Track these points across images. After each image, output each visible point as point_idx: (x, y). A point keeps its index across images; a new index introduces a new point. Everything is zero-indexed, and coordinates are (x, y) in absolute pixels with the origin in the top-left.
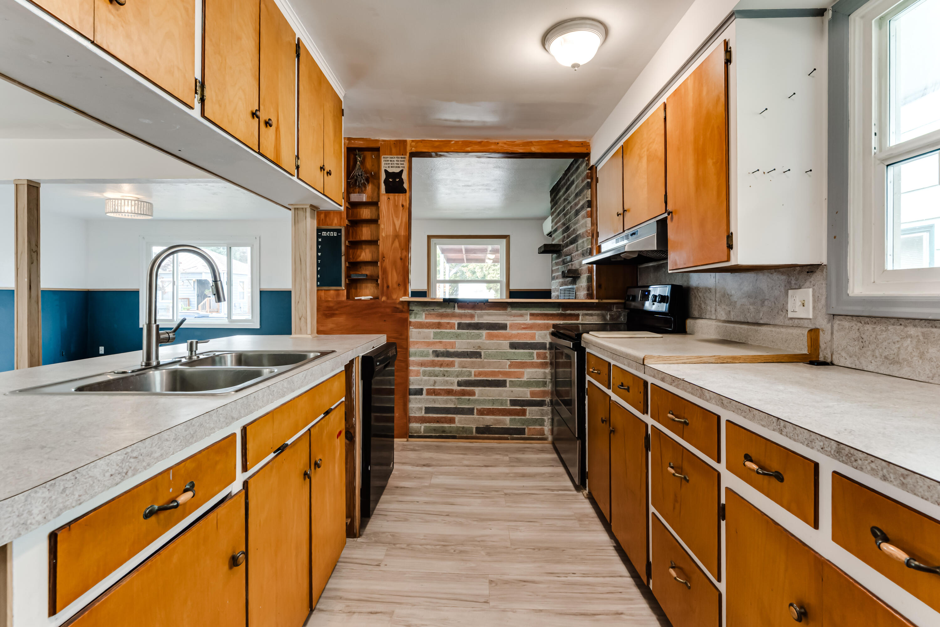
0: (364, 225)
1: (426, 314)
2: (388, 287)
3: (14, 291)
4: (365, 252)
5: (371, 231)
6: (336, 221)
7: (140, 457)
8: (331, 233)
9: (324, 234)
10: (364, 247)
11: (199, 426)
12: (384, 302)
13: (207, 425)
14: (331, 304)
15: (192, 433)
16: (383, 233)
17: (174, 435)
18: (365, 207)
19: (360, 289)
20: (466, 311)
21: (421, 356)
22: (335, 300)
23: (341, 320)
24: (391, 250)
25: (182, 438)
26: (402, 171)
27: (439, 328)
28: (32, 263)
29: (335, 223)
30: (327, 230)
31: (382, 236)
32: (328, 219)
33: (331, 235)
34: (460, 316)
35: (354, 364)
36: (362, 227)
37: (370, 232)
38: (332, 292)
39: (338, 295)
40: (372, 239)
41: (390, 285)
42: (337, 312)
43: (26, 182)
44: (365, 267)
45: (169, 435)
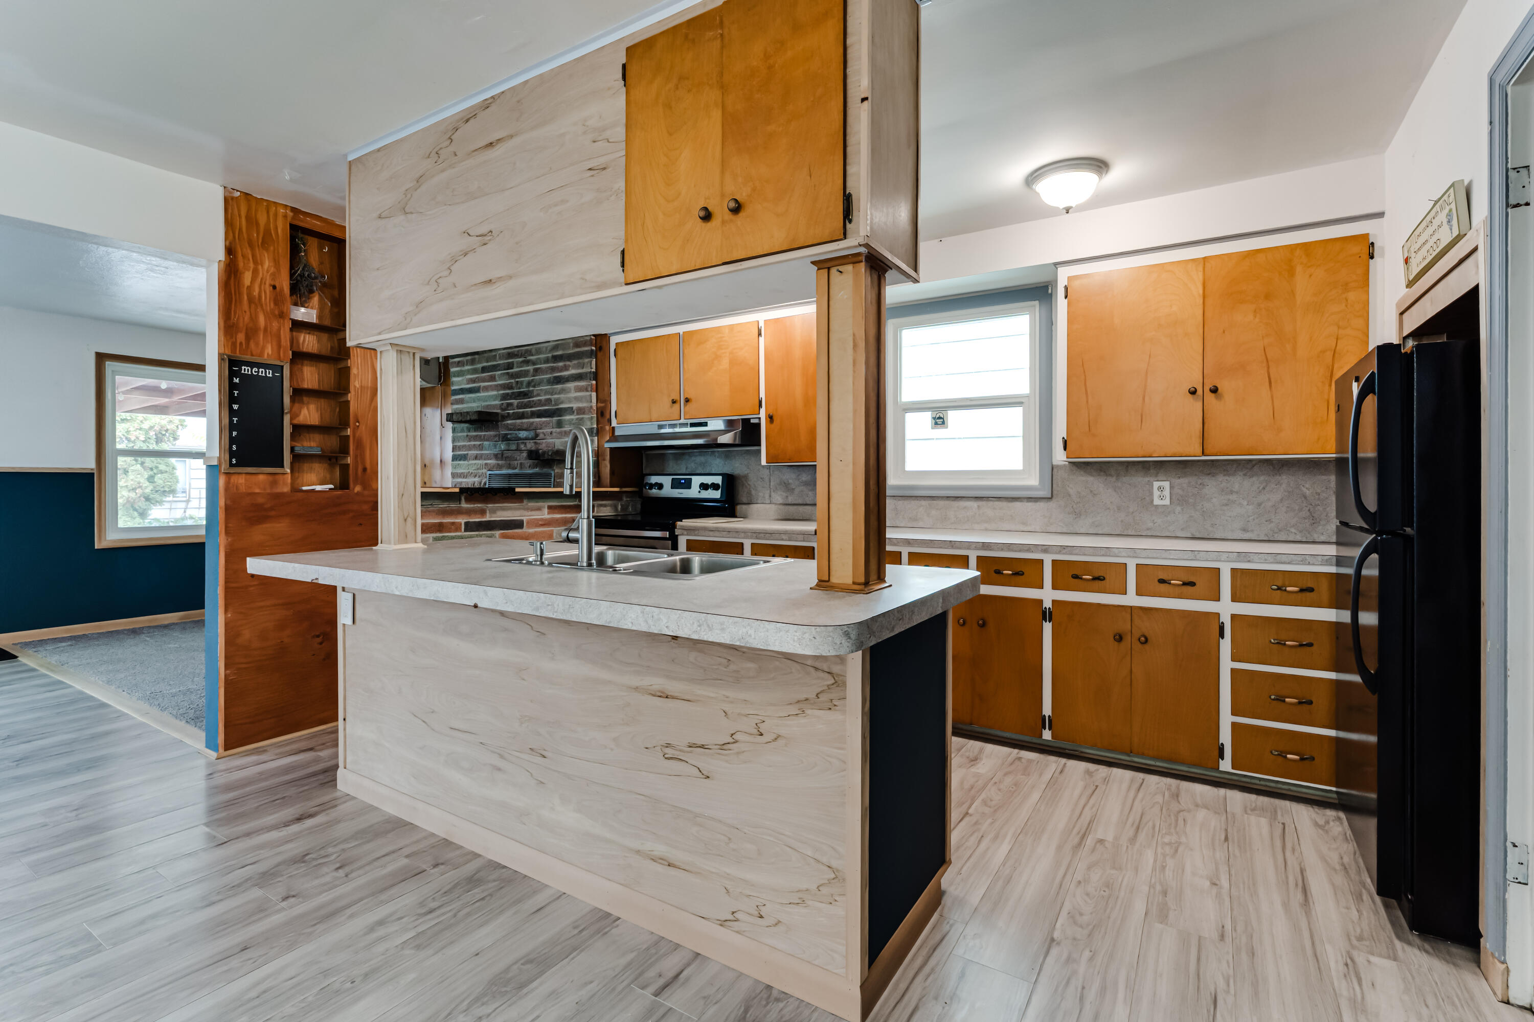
0: (306, 362)
2: (365, 470)
4: (308, 409)
5: (318, 374)
8: (261, 370)
9: (245, 370)
10: (305, 399)
12: (358, 494)
14: (260, 500)
16: (357, 382)
18: (308, 331)
19: (299, 472)
20: (476, 505)
22: (268, 491)
23: (281, 526)
24: (369, 411)
27: (440, 531)
29: (268, 354)
30: (252, 365)
31: (355, 387)
32: (252, 345)
33: (260, 374)
34: (469, 512)
36: (302, 365)
37: (317, 376)
38: (261, 477)
39: (274, 483)
40: (322, 388)
41: (368, 467)
42: (272, 513)
44: (307, 435)
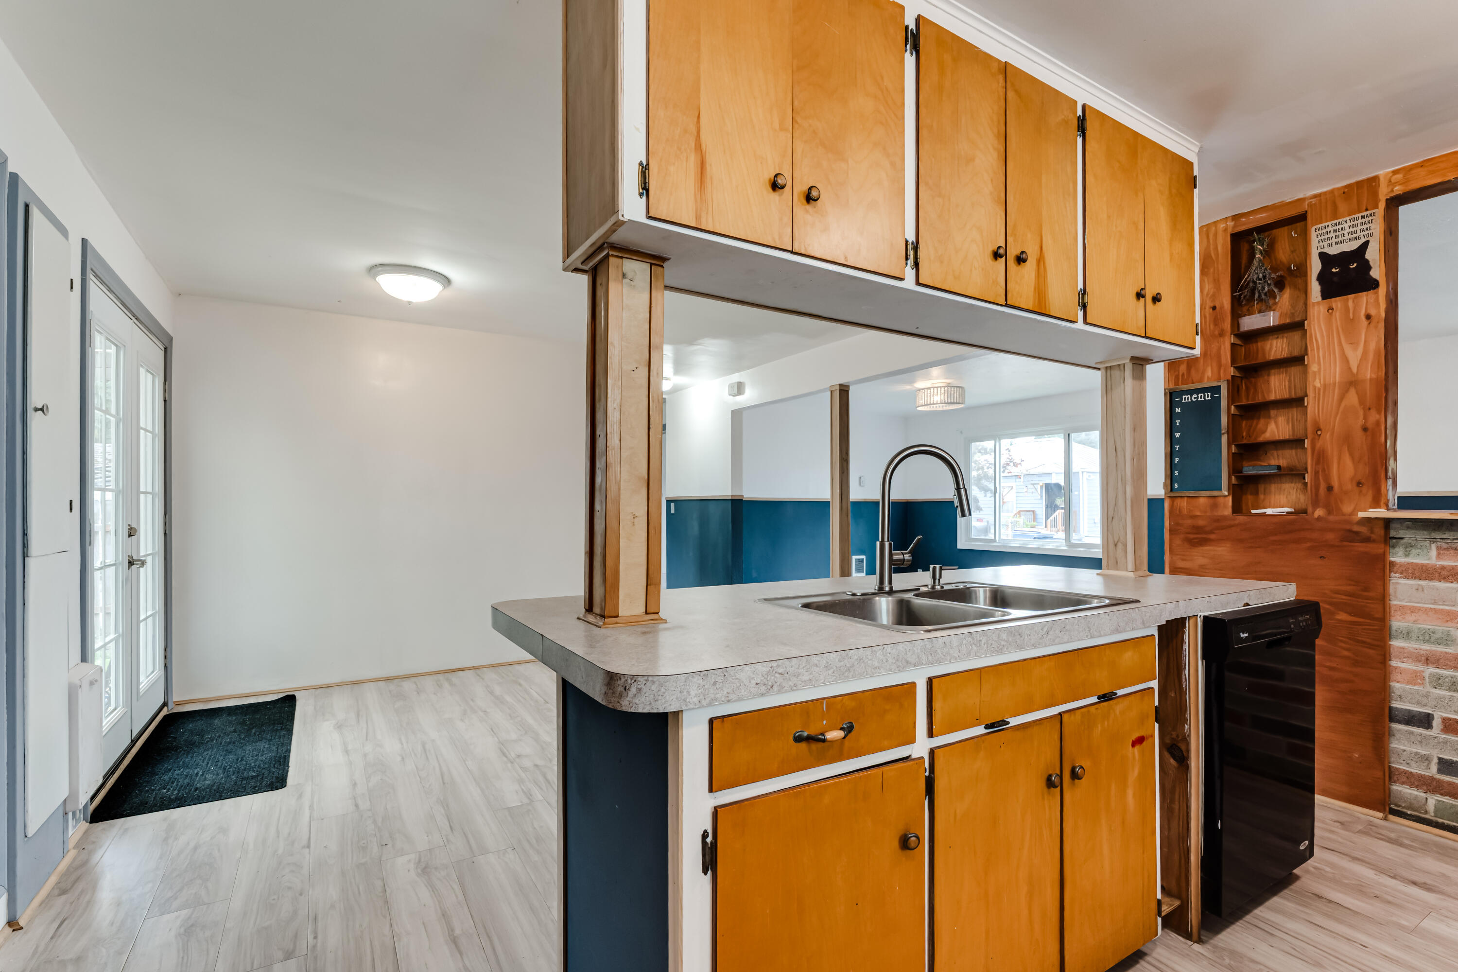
0: (1273, 371)
1: (1438, 548)
2: (1330, 488)
3: (829, 502)
4: (1276, 423)
5: (1290, 381)
6: (1209, 373)
7: (786, 675)
8: (1200, 395)
9: (1186, 398)
10: (1273, 413)
11: (858, 660)
12: (1319, 519)
13: (869, 662)
14: (1201, 523)
15: (848, 665)
16: (1317, 380)
17: (825, 662)
18: (1276, 336)
19: (1265, 494)
21: (1425, 641)
22: (1208, 514)
23: (1222, 551)
24: (1337, 413)
25: (835, 668)
26: (1366, 244)
28: (843, 473)
29: (1208, 377)
30: (1191, 392)
31: (1315, 387)
32: (1193, 371)
33: (1199, 399)
35: (1187, 629)
36: (1269, 375)
37: (1287, 383)
38: (1202, 500)
39: (1215, 506)
40: (1293, 396)
41: (1335, 484)
42: (1212, 536)
43: (838, 387)
44: (1275, 453)
45: (819, 661)
